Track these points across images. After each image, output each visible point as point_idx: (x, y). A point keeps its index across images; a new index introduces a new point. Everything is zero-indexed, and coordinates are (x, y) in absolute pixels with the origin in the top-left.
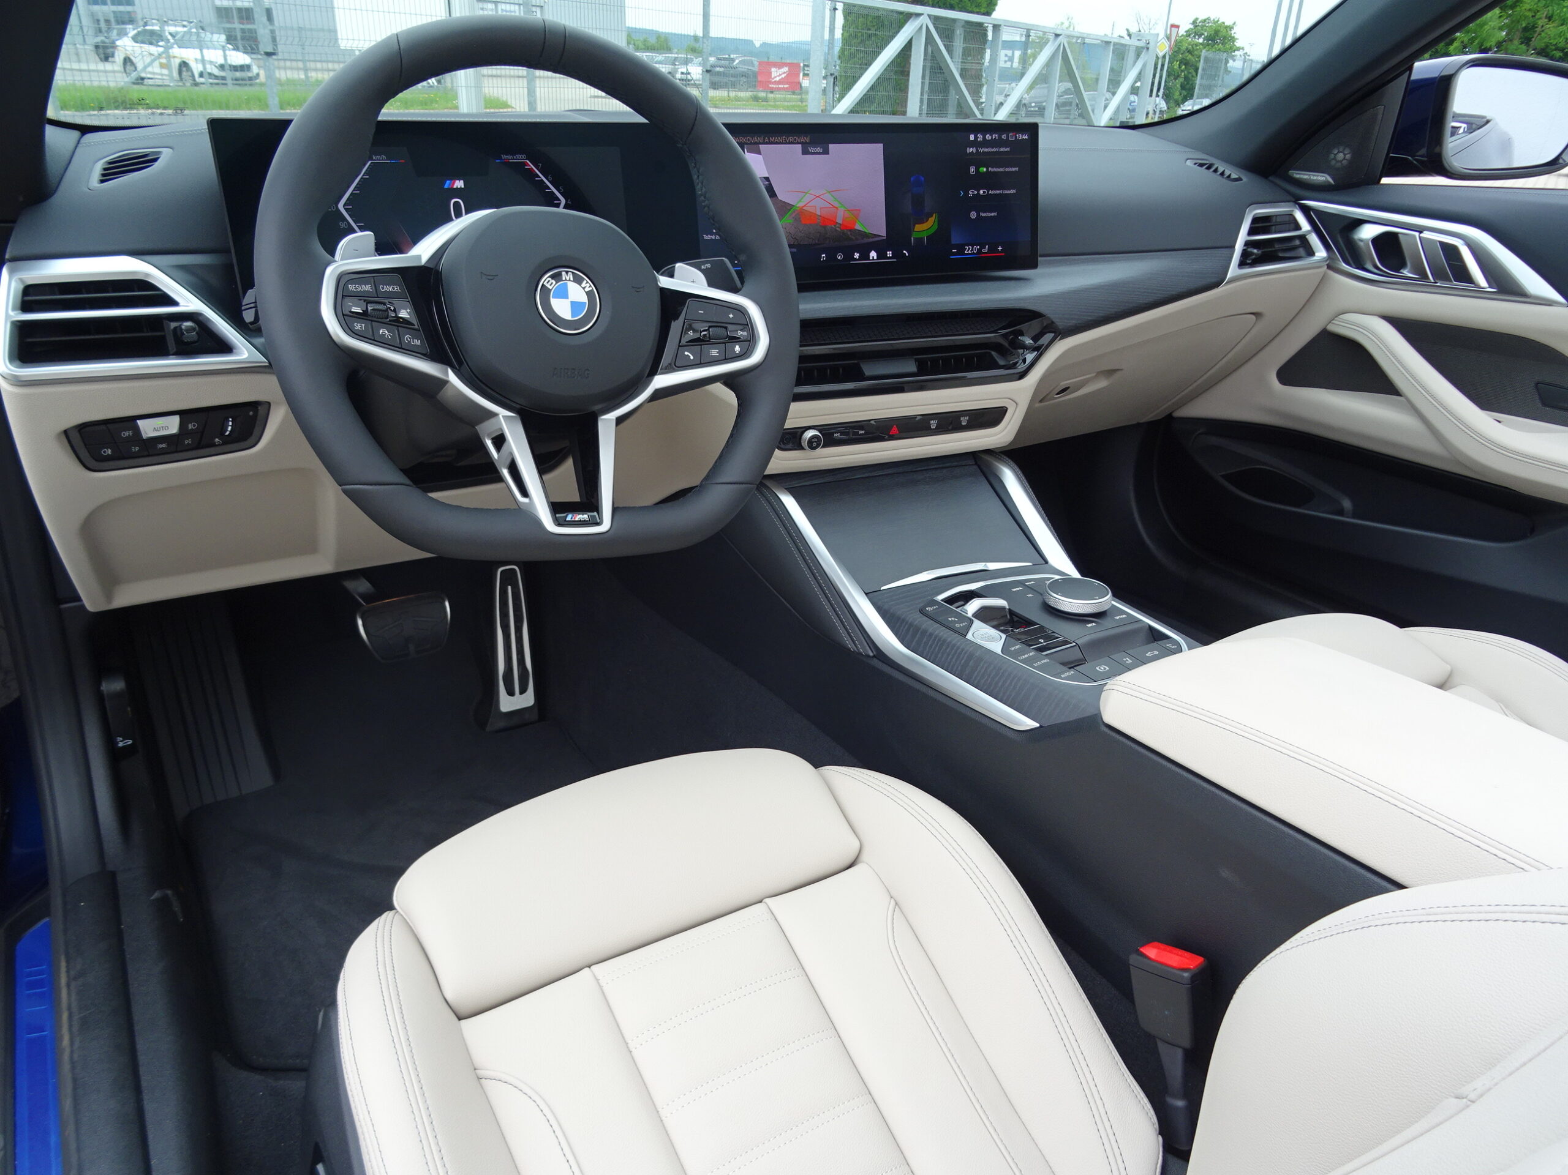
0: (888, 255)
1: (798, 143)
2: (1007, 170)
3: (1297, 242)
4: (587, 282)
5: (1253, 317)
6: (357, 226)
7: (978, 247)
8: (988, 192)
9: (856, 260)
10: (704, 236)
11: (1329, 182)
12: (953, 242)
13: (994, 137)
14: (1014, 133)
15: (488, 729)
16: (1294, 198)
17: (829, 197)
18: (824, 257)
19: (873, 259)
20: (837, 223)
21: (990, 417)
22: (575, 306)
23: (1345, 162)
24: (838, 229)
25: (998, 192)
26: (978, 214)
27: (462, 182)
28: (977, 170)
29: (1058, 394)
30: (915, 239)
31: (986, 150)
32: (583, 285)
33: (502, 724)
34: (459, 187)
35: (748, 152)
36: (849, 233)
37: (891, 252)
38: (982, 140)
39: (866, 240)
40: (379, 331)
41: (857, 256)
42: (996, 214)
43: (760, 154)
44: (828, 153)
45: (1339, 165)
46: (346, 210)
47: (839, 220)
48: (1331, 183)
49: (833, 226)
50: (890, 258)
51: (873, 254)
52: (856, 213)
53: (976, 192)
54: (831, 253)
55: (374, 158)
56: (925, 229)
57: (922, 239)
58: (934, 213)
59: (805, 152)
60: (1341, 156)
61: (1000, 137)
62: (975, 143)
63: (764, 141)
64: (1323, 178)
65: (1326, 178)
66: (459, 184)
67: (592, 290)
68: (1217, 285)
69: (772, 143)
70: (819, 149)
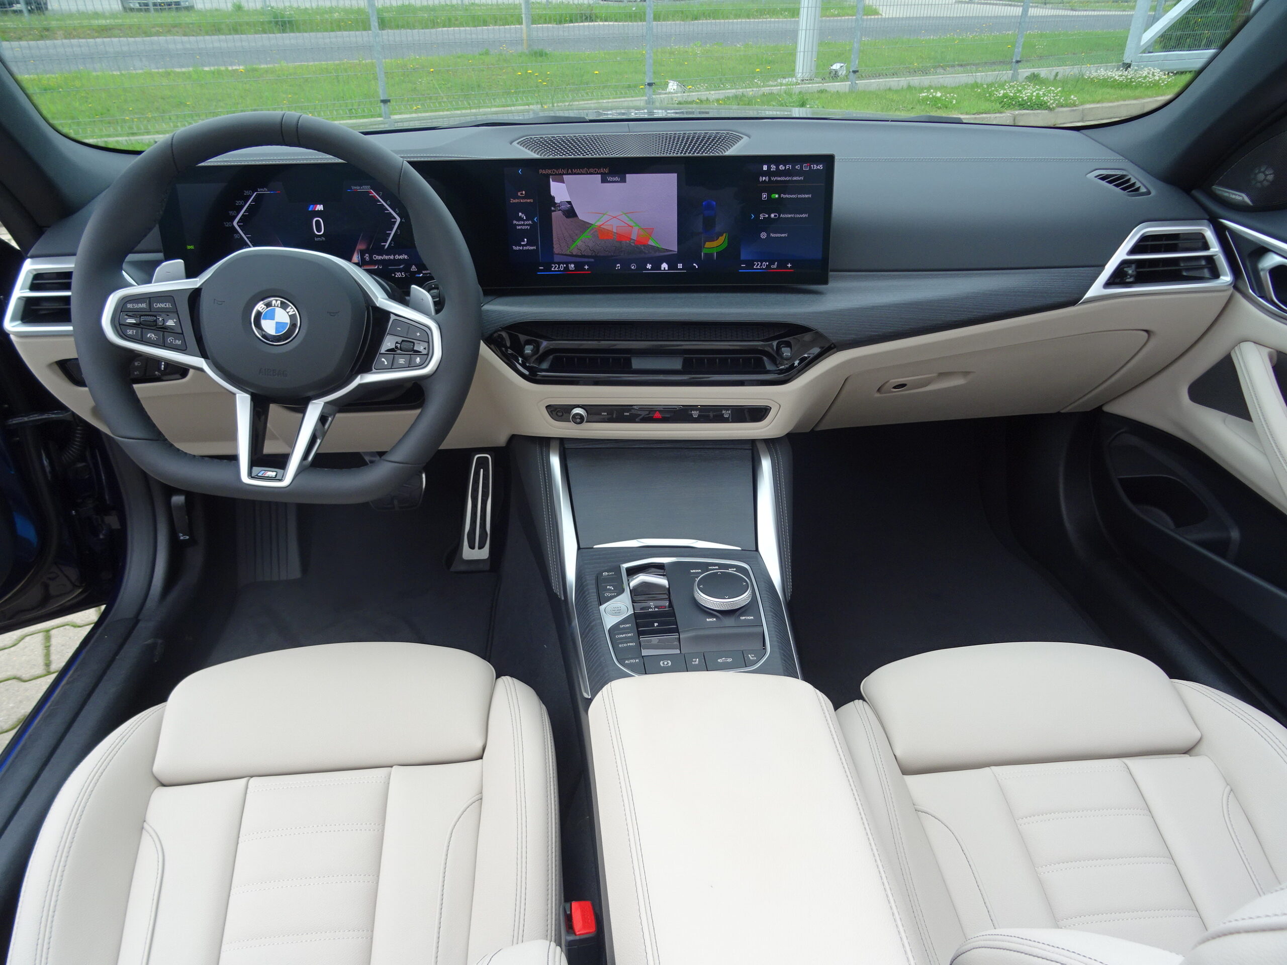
0: (679, 267)
1: (597, 174)
2: (800, 196)
3: (1203, 263)
4: (292, 308)
5: (1145, 334)
6: (247, 237)
7: (767, 263)
8: (779, 215)
9: (648, 269)
10: (514, 247)
11: (1245, 202)
12: (743, 257)
13: (787, 168)
14: (809, 164)
15: (453, 569)
16: (1209, 215)
17: (624, 218)
18: (618, 266)
19: (665, 270)
20: (631, 239)
21: (757, 414)
22: (279, 325)
23: (1266, 183)
24: (632, 244)
25: (790, 216)
26: (768, 235)
27: (322, 206)
28: (769, 196)
29: (895, 388)
30: (705, 254)
31: (779, 179)
32: (288, 310)
33: (463, 568)
34: (319, 210)
35: (553, 181)
36: (643, 248)
37: (681, 265)
38: (775, 170)
39: (657, 254)
40: (147, 335)
41: (649, 266)
42: (786, 235)
43: (564, 183)
44: (625, 182)
45: (1259, 185)
46: (239, 226)
47: (634, 236)
48: (1248, 204)
49: (628, 242)
50: (680, 269)
51: (665, 266)
52: (650, 231)
53: (767, 216)
54: (626, 264)
55: (259, 190)
56: (714, 246)
57: (712, 254)
58: (724, 233)
59: (604, 181)
60: (1265, 176)
61: (793, 167)
62: (769, 173)
63: (567, 171)
64: (1240, 198)
65: (1243, 198)
66: (320, 207)
67: (295, 314)
68: (1074, 303)
69: (575, 174)
70: (617, 179)
